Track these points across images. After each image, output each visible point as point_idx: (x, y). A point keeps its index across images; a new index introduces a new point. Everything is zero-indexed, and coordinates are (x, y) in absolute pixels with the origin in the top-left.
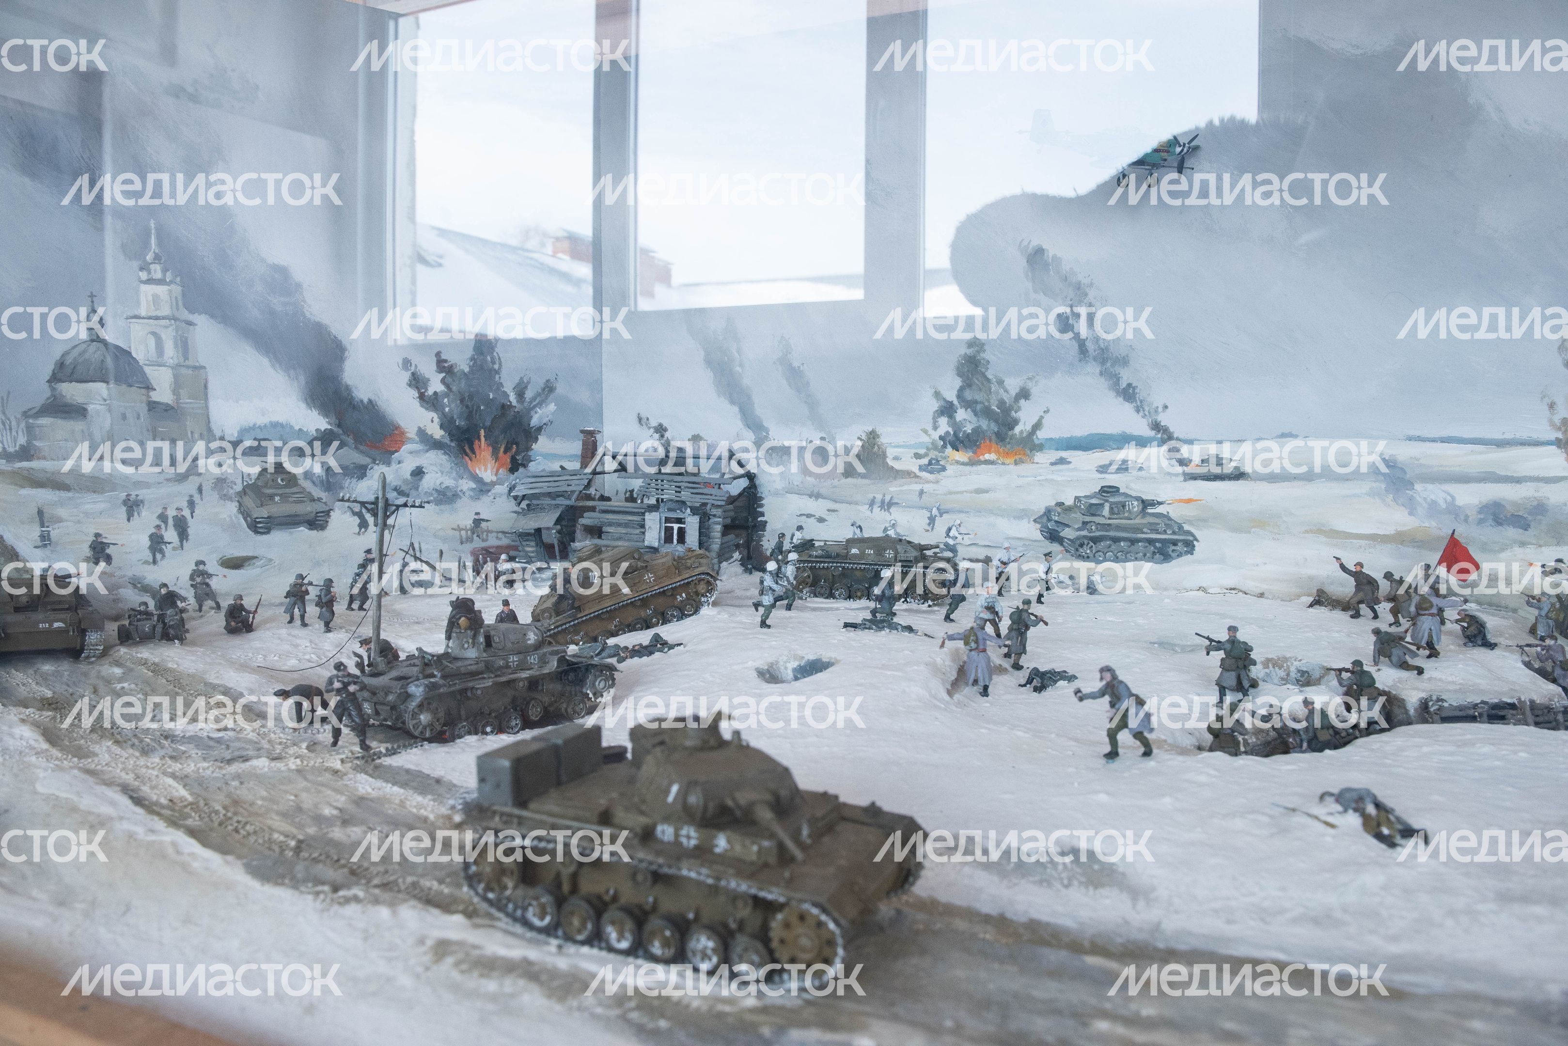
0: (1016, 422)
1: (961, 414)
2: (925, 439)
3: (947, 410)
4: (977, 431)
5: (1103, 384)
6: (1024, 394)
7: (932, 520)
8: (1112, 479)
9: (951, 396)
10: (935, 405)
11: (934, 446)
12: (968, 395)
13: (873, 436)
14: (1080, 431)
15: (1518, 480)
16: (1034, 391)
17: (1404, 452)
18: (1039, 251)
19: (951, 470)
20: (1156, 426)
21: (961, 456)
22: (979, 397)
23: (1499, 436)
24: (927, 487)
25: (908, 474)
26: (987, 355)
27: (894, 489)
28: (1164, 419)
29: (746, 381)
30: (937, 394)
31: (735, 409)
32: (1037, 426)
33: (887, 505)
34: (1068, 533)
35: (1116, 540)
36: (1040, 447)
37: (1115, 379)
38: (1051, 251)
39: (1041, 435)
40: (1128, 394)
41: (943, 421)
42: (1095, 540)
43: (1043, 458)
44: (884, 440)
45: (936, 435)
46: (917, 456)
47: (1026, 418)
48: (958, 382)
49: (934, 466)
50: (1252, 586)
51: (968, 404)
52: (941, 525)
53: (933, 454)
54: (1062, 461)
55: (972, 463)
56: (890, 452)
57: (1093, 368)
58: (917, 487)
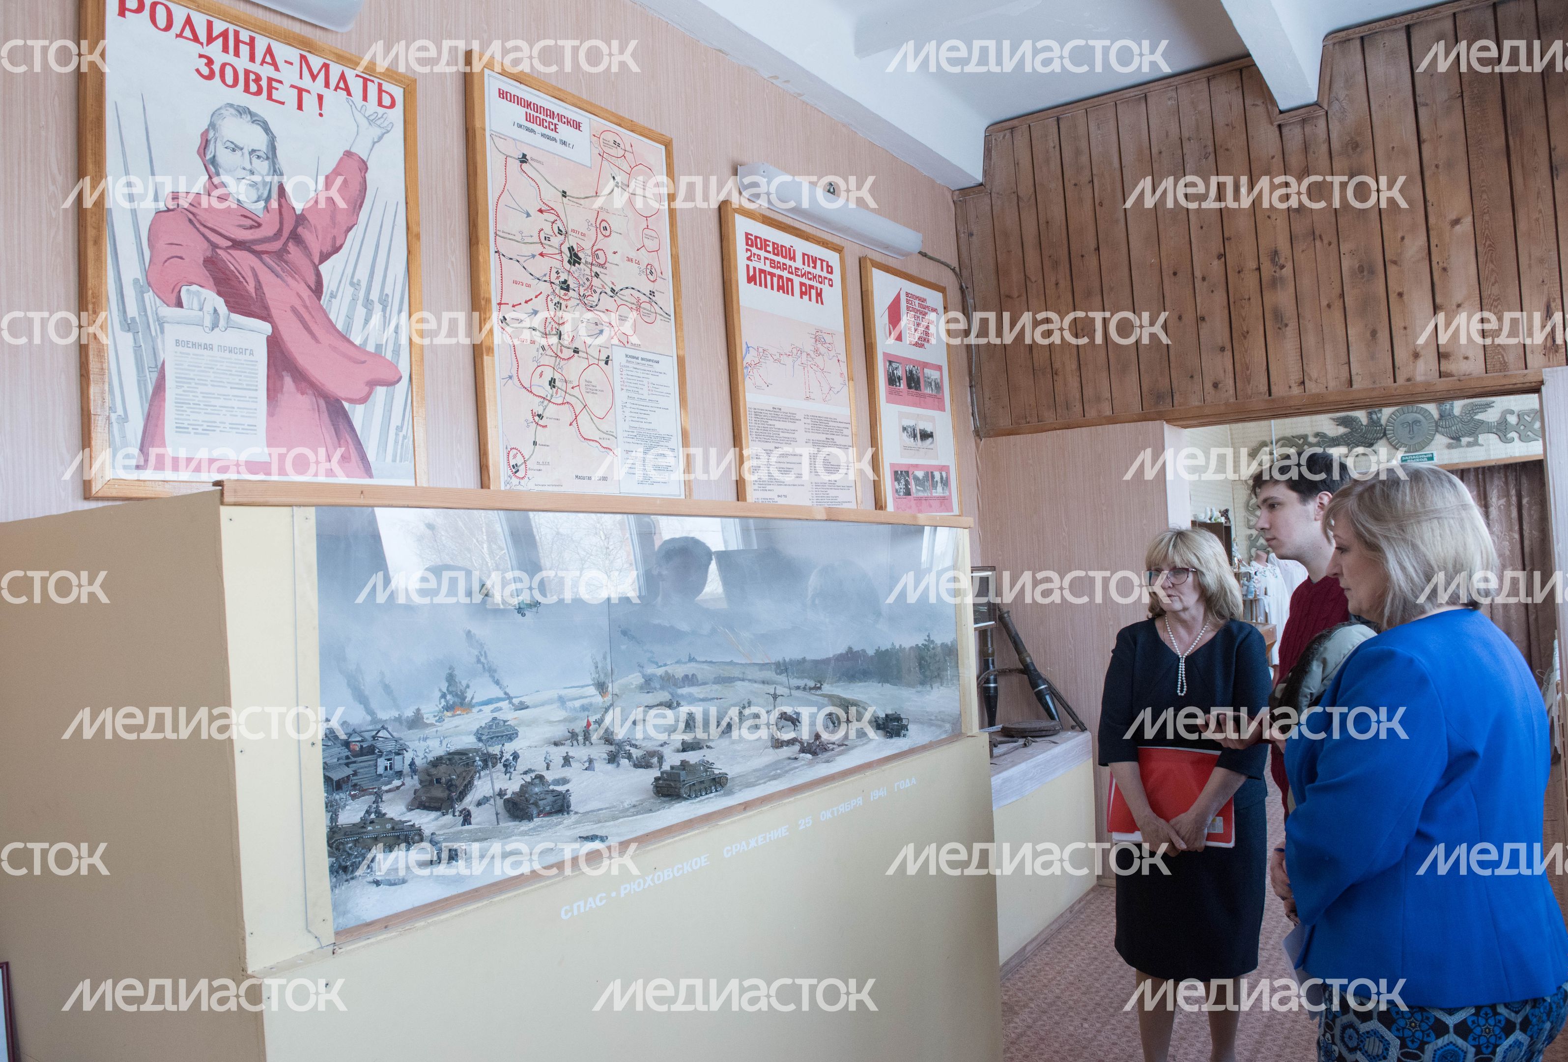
0: (466, 697)
1: (449, 697)
2: (437, 709)
3: (444, 696)
4: (454, 703)
5: (491, 680)
6: (468, 686)
7: (441, 742)
8: (495, 715)
9: (445, 690)
10: (439, 694)
11: (440, 712)
12: (450, 689)
13: (418, 710)
14: (485, 699)
15: (586, 697)
16: (471, 685)
17: (563, 692)
18: (469, 632)
19: (446, 720)
20: (506, 693)
21: (449, 714)
22: (454, 689)
23: (581, 684)
24: (439, 729)
25: (432, 725)
26: (456, 672)
27: (428, 732)
28: (508, 690)
29: (367, 693)
30: (440, 690)
31: (362, 706)
32: (472, 698)
33: (425, 739)
34: (484, 738)
35: (497, 737)
36: (473, 706)
37: (493, 677)
38: (473, 631)
39: (474, 701)
40: (497, 683)
41: (443, 700)
42: (492, 738)
43: (475, 710)
44: (422, 711)
45: (440, 706)
46: (435, 716)
47: (469, 695)
48: (446, 684)
49: (441, 720)
50: (533, 744)
51: (450, 693)
52: (444, 744)
53: (440, 714)
54: (481, 710)
55: (453, 716)
56: (425, 716)
57: (487, 674)
58: (435, 729)
